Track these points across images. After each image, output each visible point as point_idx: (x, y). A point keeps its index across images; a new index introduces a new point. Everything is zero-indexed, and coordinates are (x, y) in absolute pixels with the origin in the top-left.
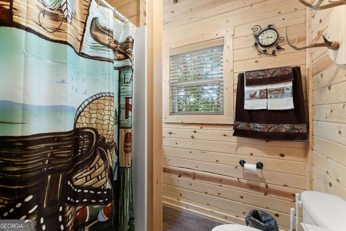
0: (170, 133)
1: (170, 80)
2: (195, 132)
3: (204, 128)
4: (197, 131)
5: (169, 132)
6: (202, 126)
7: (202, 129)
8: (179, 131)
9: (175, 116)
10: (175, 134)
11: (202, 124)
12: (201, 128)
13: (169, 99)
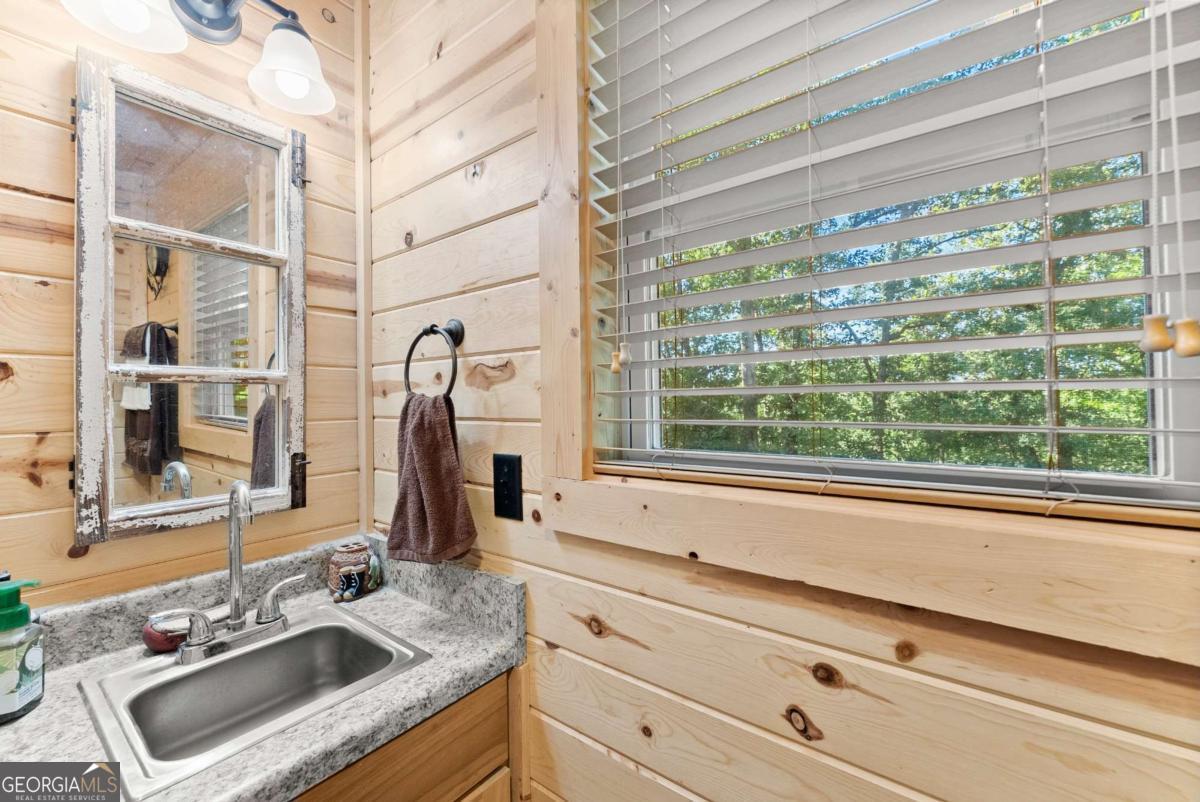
0: (597, 627)
1: (583, 180)
2: (827, 675)
3: (939, 657)
4: (847, 675)
5: (585, 614)
6: (914, 632)
7: (916, 662)
8: (668, 630)
9: (633, 483)
10: (636, 642)
11: (909, 612)
12: (906, 652)
13: (578, 341)
